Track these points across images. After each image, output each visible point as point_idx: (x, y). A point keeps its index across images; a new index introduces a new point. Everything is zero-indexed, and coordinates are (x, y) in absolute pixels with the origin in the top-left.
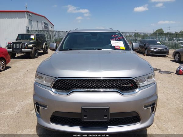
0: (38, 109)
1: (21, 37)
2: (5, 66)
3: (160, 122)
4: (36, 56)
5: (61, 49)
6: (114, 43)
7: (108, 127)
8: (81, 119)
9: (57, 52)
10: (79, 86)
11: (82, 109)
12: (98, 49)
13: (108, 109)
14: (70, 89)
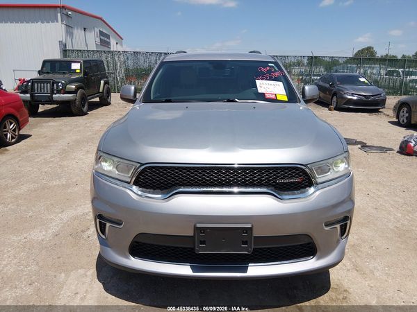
0: (102, 228)
1: (50, 66)
2: (17, 134)
3: (359, 256)
4: (85, 109)
5: (147, 100)
6: (263, 86)
7: (250, 265)
8: (193, 249)
9: (137, 106)
10: (189, 182)
11: (197, 229)
12: (229, 101)
13: (251, 229)
14: (170, 187)
